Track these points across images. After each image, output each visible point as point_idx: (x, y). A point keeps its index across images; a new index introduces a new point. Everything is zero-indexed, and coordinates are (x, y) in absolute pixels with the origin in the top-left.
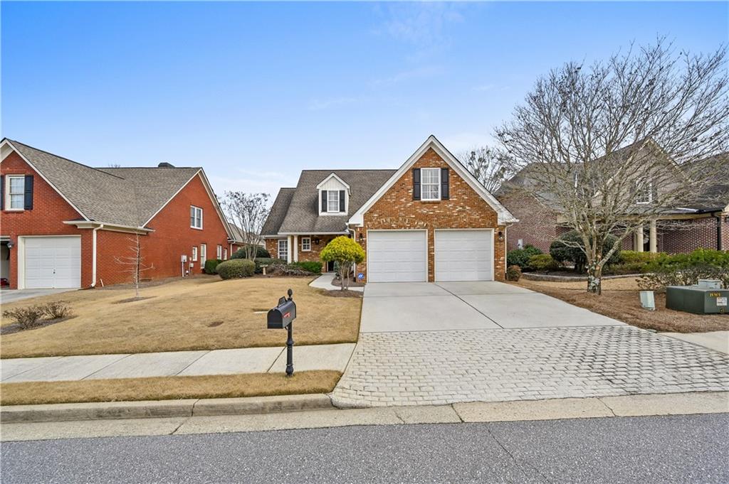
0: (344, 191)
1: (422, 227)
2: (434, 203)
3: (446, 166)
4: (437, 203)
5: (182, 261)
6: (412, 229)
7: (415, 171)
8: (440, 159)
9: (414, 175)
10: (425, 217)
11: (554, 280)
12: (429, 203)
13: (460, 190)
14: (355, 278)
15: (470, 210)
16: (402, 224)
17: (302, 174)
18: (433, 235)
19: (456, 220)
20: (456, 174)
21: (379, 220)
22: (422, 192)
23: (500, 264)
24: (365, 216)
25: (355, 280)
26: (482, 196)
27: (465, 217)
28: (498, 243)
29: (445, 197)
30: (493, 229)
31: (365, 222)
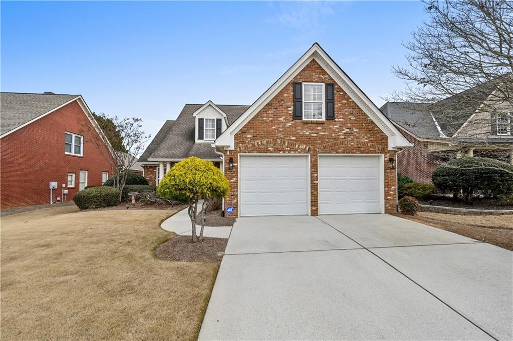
0: (221, 120)
1: (304, 151)
2: (318, 123)
3: (331, 82)
4: (322, 123)
5: (51, 187)
6: (292, 154)
7: (296, 85)
8: (324, 73)
9: (294, 91)
10: (307, 140)
11: (445, 212)
12: (312, 123)
13: (347, 110)
14: (223, 212)
15: (358, 133)
16: (280, 147)
17: (185, 107)
18: (316, 161)
19: (342, 143)
20: (343, 91)
21: (253, 142)
22: (303, 111)
23: (390, 195)
24: (236, 137)
25: (223, 214)
26: (371, 117)
27: (353, 140)
28: (388, 171)
29: (330, 117)
30: (383, 155)
31: (236, 144)
